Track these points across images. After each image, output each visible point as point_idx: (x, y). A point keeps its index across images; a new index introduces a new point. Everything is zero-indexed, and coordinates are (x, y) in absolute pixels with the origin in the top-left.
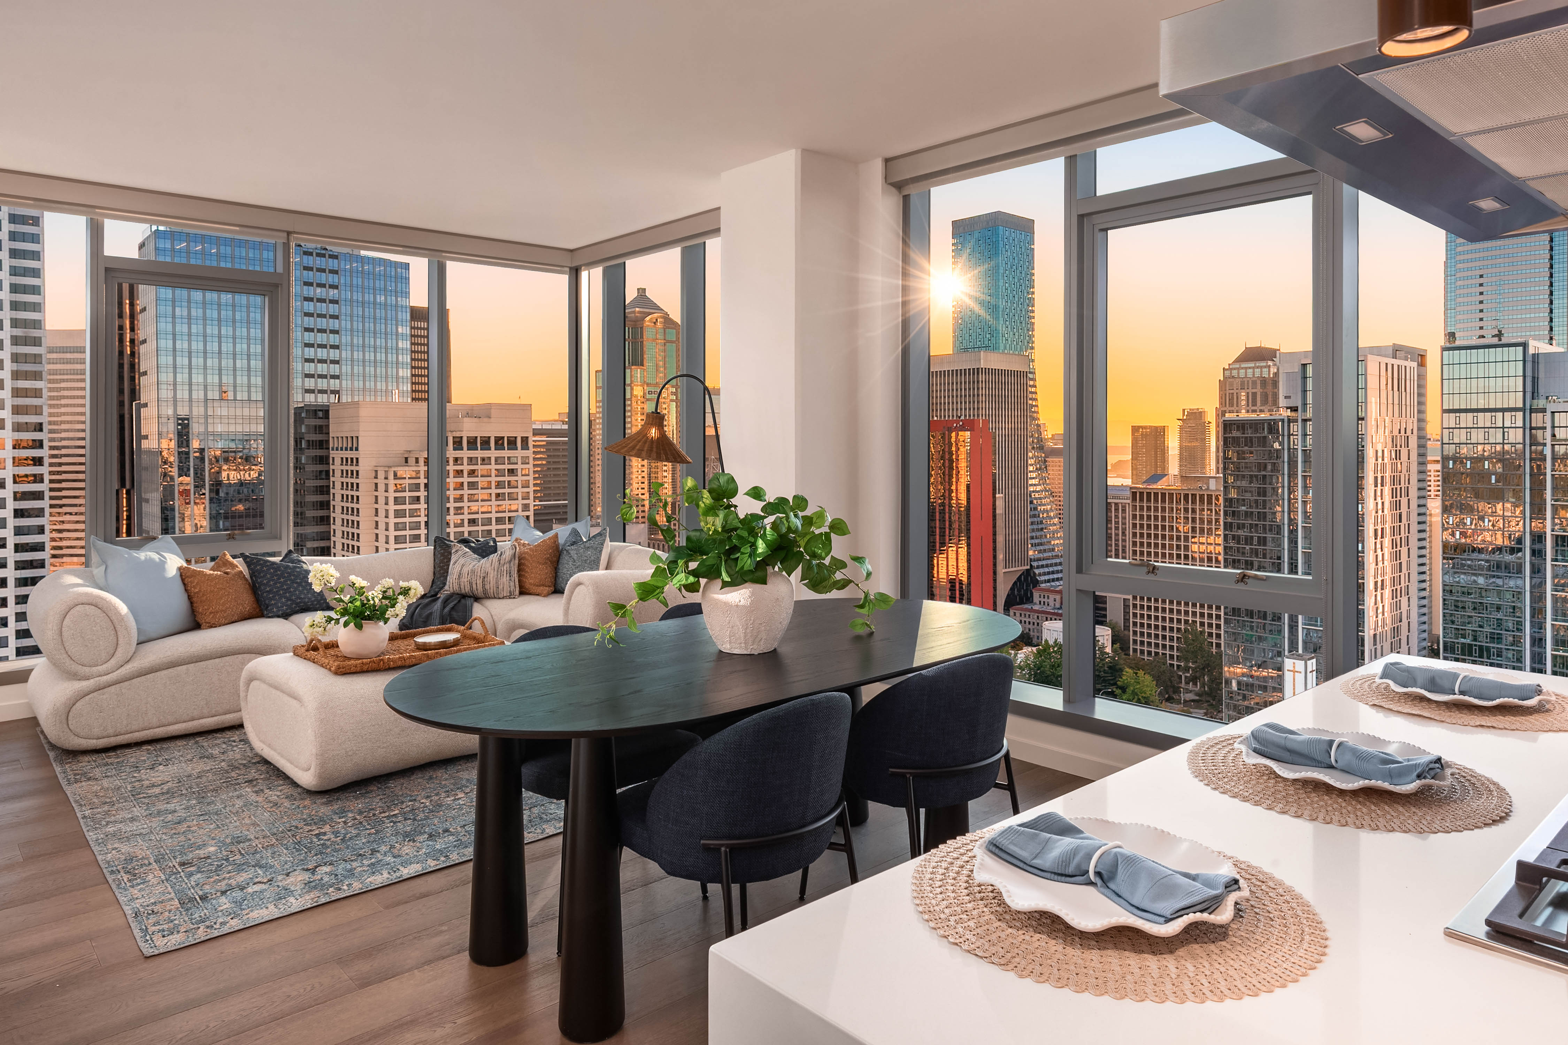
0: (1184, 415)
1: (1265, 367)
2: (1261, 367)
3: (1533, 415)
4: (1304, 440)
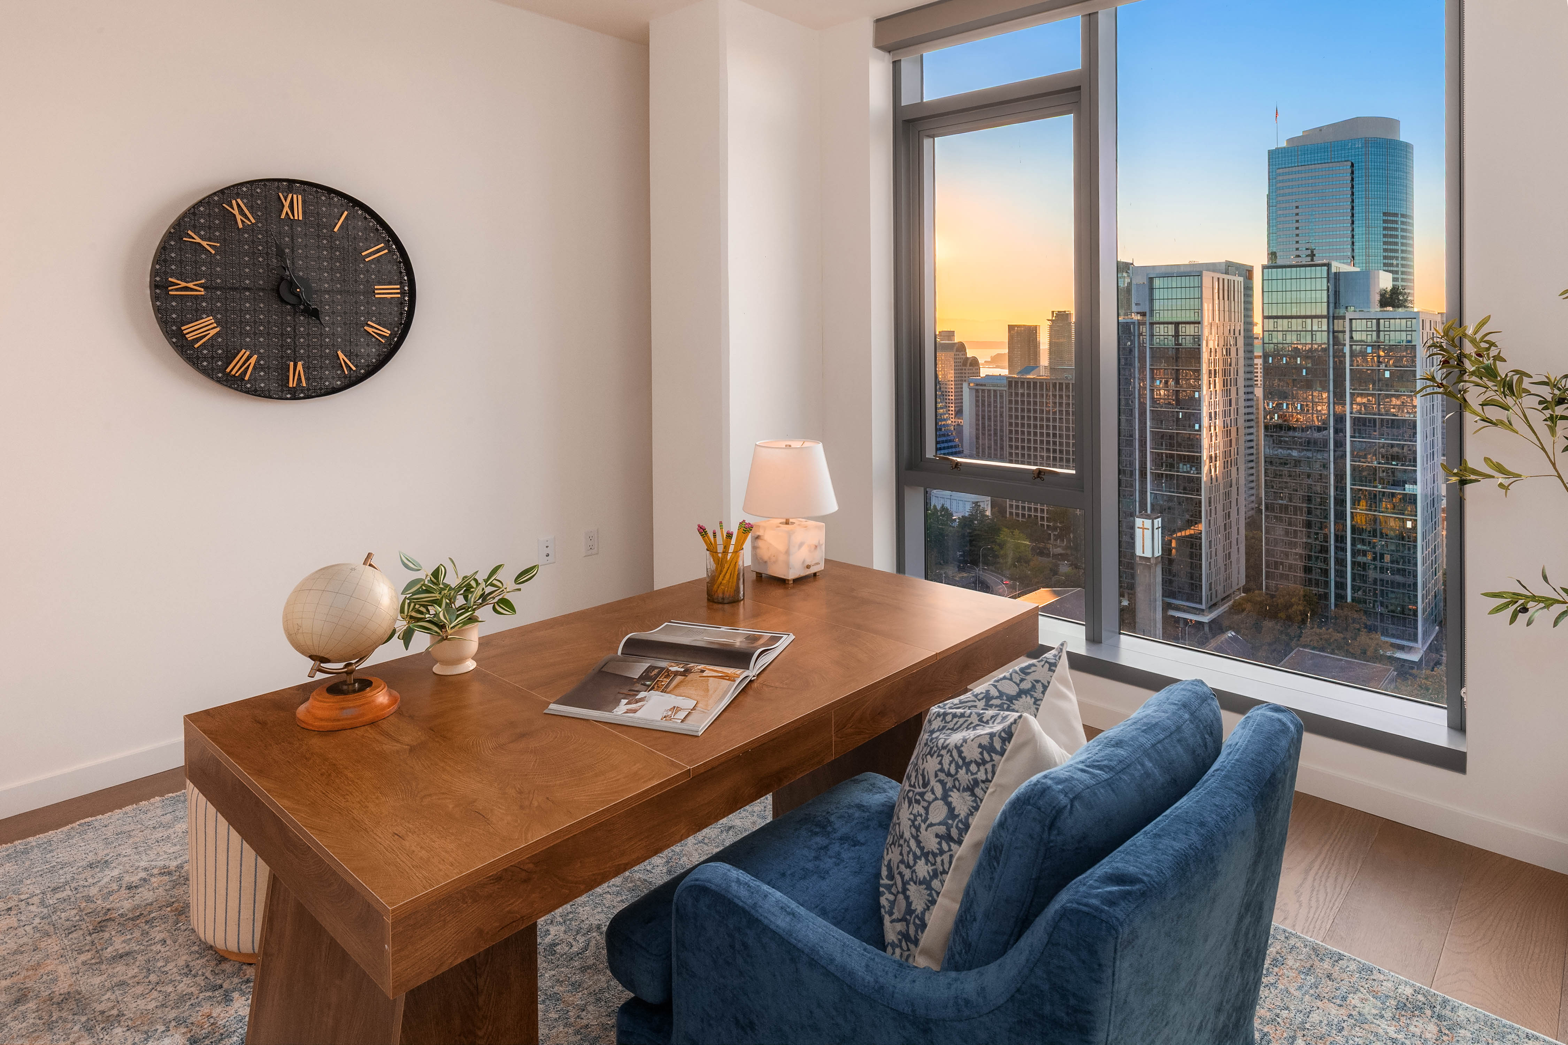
3: (1336, 321)
4: (1151, 339)
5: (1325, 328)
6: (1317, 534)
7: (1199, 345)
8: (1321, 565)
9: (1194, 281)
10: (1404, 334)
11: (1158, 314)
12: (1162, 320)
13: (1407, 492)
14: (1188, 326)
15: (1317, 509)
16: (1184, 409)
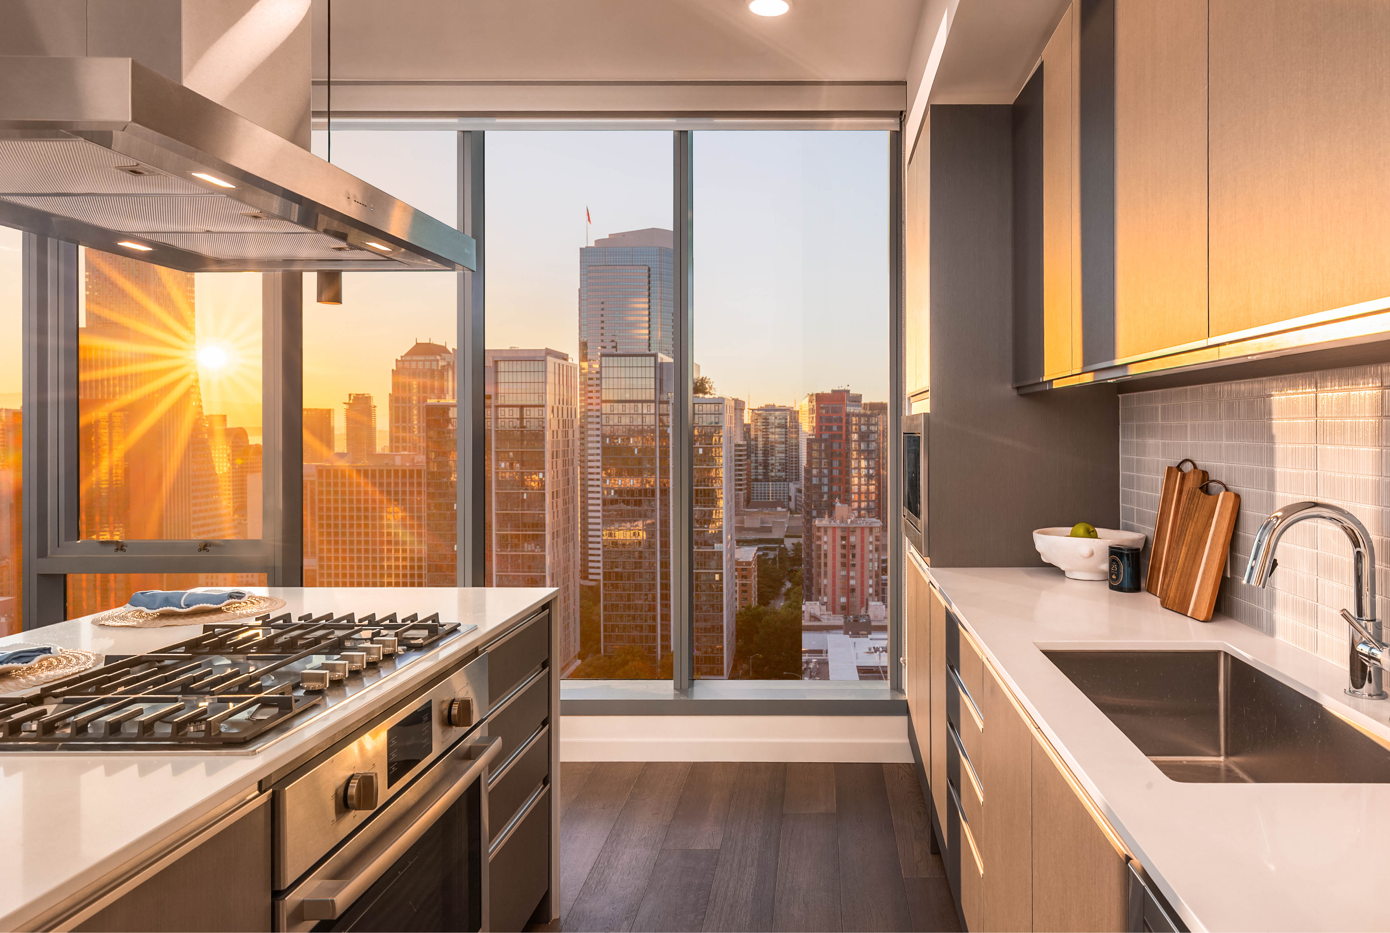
0: (350, 399)
1: (434, 360)
2: (431, 361)
3: (661, 405)
4: (496, 423)
5: (653, 411)
6: (646, 595)
7: (544, 428)
8: (650, 622)
9: (538, 366)
10: (713, 416)
11: (503, 398)
12: (507, 403)
13: (716, 550)
14: (532, 409)
15: (647, 572)
16: (528, 490)
